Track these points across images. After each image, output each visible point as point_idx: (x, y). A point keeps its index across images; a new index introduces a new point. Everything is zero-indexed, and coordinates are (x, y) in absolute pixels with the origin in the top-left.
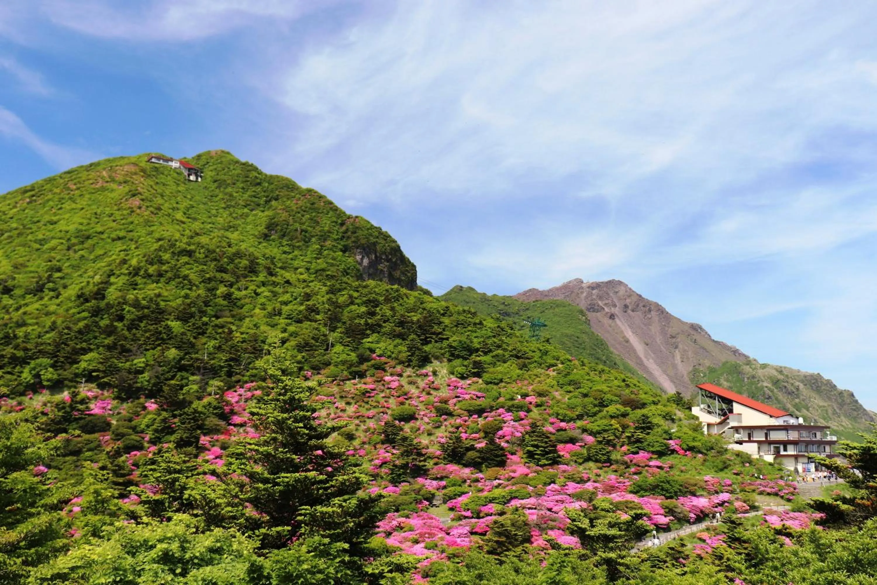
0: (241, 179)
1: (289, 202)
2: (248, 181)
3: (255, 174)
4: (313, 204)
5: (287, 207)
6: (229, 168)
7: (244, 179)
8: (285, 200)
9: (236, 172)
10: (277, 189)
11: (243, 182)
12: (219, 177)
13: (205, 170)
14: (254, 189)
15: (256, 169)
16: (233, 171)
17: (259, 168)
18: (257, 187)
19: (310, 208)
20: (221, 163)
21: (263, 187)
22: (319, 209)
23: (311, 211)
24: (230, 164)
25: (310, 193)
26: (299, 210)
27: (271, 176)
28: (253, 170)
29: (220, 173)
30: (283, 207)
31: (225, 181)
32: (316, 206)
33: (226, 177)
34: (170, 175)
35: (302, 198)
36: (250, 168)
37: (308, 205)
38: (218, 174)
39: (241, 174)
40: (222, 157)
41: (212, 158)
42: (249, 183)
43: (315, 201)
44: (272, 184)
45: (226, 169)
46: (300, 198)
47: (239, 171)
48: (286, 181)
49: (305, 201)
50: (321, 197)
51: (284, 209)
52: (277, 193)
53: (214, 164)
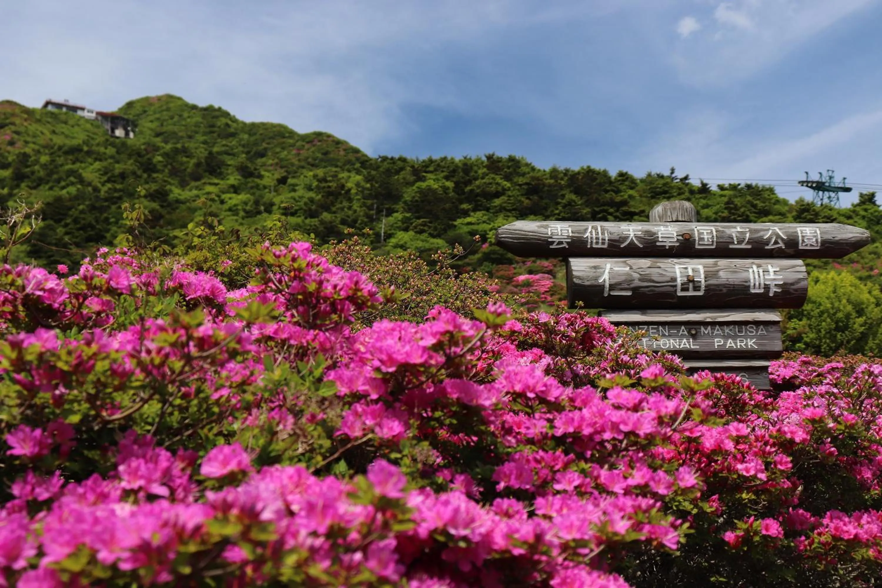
0: (202, 130)
1: (285, 153)
2: (213, 132)
3: (224, 120)
4: (326, 153)
5: (281, 160)
6: (180, 116)
7: (208, 130)
8: (278, 150)
9: (194, 120)
10: (263, 140)
11: (205, 134)
12: (164, 129)
13: (140, 122)
14: (224, 142)
15: (226, 114)
16: (189, 120)
17: (232, 113)
18: (231, 139)
19: (322, 160)
20: (168, 109)
21: (241, 140)
22: (338, 160)
23: (323, 164)
24: (183, 111)
25: (320, 138)
26: (303, 164)
27: (253, 125)
28: (222, 116)
29: (165, 123)
30: (276, 161)
31: (175, 133)
32: (331, 156)
33: (176, 129)
34: (78, 125)
35: (307, 146)
36: (217, 113)
37: (319, 155)
38: (162, 125)
39: (202, 123)
40: (167, 103)
41: (151, 105)
42: (215, 135)
43: (330, 149)
44: (255, 134)
45: (176, 118)
46: (303, 146)
47: (199, 119)
48: (278, 128)
49: (313, 149)
50: (338, 143)
51: (277, 164)
52: (264, 145)
53: (155, 113)
